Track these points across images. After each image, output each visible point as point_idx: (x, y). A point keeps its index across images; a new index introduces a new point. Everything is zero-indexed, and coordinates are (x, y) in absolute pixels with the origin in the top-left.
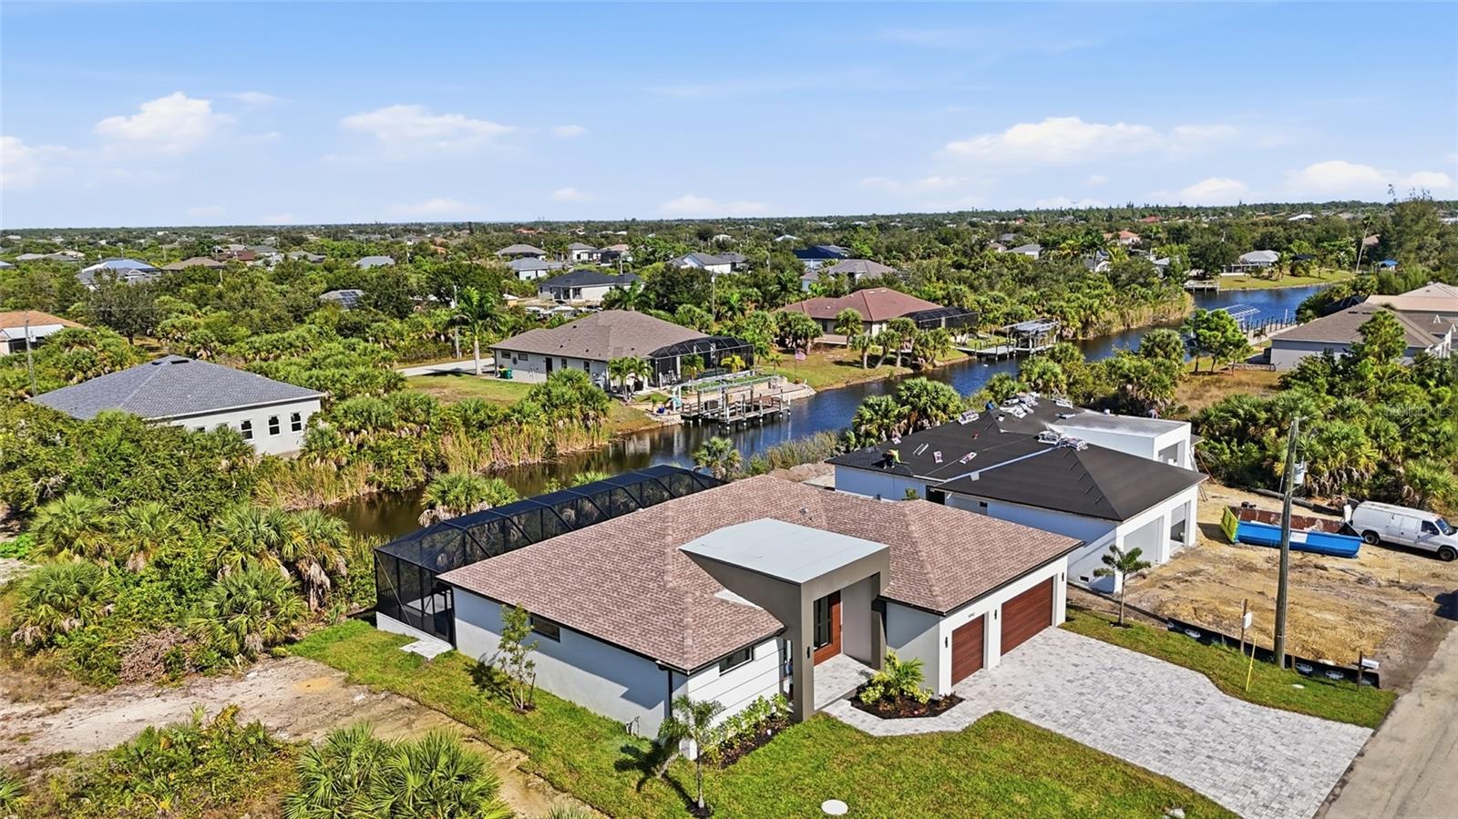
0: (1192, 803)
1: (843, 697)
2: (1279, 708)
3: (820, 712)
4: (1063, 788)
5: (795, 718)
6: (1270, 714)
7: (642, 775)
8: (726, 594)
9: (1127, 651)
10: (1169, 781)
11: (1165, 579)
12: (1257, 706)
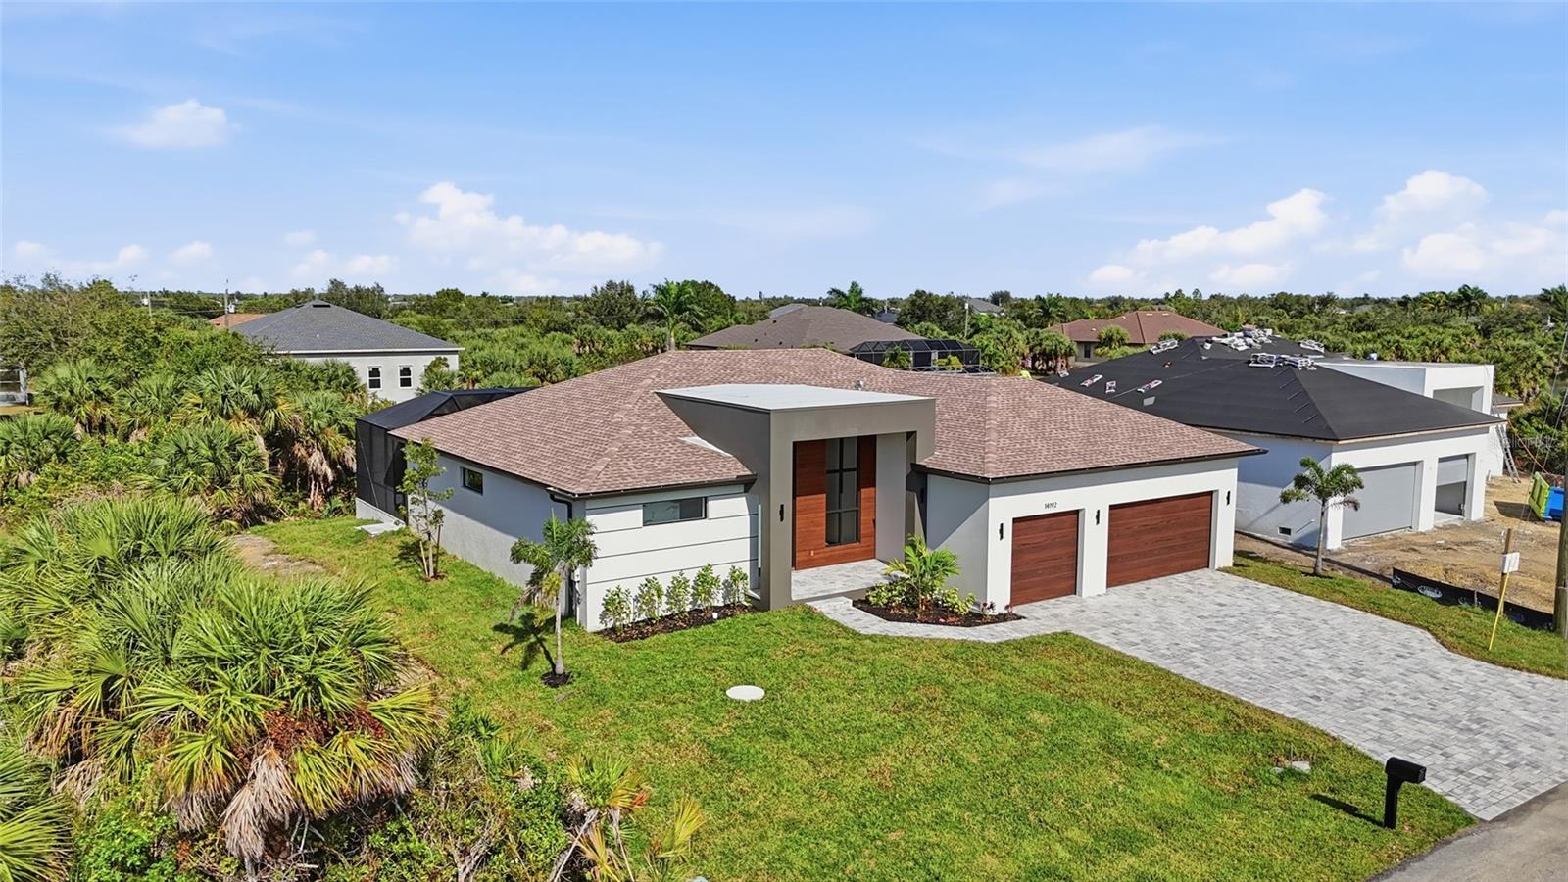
0: (1328, 754)
1: (846, 594)
2: (1538, 673)
3: (801, 602)
4: (1118, 715)
5: (761, 605)
6: (1519, 680)
7: (512, 640)
8: (696, 440)
9: (1312, 599)
10: (1301, 726)
11: (1415, 544)
12: (1501, 668)
